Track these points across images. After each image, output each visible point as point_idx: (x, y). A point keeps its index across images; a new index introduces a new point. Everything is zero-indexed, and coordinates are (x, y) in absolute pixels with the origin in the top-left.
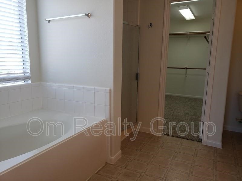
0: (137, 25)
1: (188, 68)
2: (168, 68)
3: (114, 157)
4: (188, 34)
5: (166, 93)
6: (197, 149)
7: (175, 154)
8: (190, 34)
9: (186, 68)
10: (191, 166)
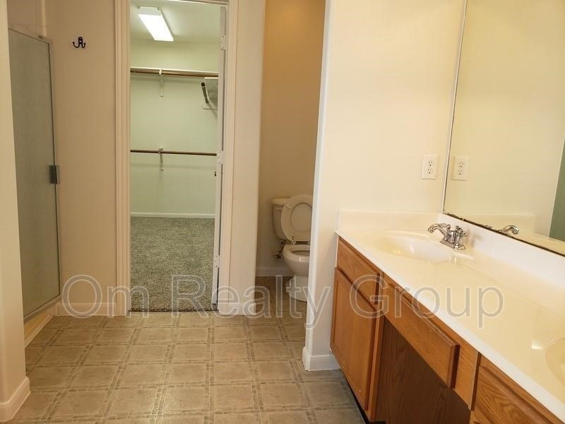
0: (41, 37)
1: (164, 150)
2: (132, 151)
3: (9, 402)
4: (160, 73)
5: (133, 213)
6: (211, 327)
7: (168, 350)
8: (166, 74)
9: (162, 152)
10: (207, 365)
